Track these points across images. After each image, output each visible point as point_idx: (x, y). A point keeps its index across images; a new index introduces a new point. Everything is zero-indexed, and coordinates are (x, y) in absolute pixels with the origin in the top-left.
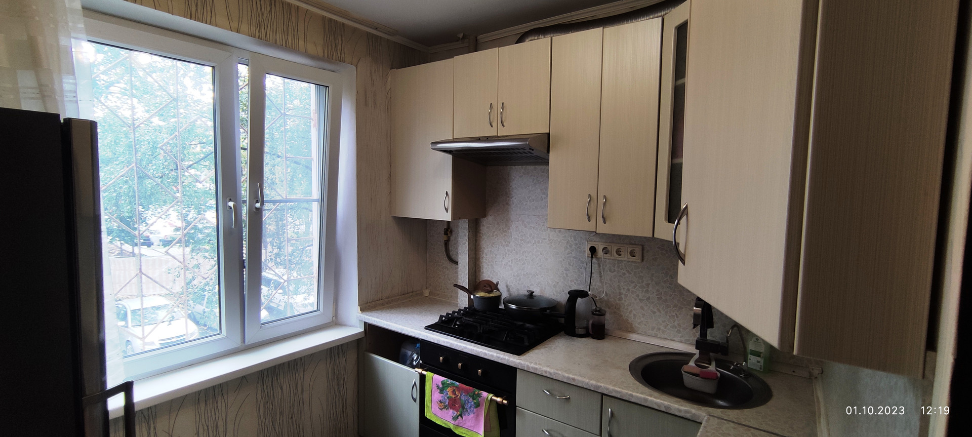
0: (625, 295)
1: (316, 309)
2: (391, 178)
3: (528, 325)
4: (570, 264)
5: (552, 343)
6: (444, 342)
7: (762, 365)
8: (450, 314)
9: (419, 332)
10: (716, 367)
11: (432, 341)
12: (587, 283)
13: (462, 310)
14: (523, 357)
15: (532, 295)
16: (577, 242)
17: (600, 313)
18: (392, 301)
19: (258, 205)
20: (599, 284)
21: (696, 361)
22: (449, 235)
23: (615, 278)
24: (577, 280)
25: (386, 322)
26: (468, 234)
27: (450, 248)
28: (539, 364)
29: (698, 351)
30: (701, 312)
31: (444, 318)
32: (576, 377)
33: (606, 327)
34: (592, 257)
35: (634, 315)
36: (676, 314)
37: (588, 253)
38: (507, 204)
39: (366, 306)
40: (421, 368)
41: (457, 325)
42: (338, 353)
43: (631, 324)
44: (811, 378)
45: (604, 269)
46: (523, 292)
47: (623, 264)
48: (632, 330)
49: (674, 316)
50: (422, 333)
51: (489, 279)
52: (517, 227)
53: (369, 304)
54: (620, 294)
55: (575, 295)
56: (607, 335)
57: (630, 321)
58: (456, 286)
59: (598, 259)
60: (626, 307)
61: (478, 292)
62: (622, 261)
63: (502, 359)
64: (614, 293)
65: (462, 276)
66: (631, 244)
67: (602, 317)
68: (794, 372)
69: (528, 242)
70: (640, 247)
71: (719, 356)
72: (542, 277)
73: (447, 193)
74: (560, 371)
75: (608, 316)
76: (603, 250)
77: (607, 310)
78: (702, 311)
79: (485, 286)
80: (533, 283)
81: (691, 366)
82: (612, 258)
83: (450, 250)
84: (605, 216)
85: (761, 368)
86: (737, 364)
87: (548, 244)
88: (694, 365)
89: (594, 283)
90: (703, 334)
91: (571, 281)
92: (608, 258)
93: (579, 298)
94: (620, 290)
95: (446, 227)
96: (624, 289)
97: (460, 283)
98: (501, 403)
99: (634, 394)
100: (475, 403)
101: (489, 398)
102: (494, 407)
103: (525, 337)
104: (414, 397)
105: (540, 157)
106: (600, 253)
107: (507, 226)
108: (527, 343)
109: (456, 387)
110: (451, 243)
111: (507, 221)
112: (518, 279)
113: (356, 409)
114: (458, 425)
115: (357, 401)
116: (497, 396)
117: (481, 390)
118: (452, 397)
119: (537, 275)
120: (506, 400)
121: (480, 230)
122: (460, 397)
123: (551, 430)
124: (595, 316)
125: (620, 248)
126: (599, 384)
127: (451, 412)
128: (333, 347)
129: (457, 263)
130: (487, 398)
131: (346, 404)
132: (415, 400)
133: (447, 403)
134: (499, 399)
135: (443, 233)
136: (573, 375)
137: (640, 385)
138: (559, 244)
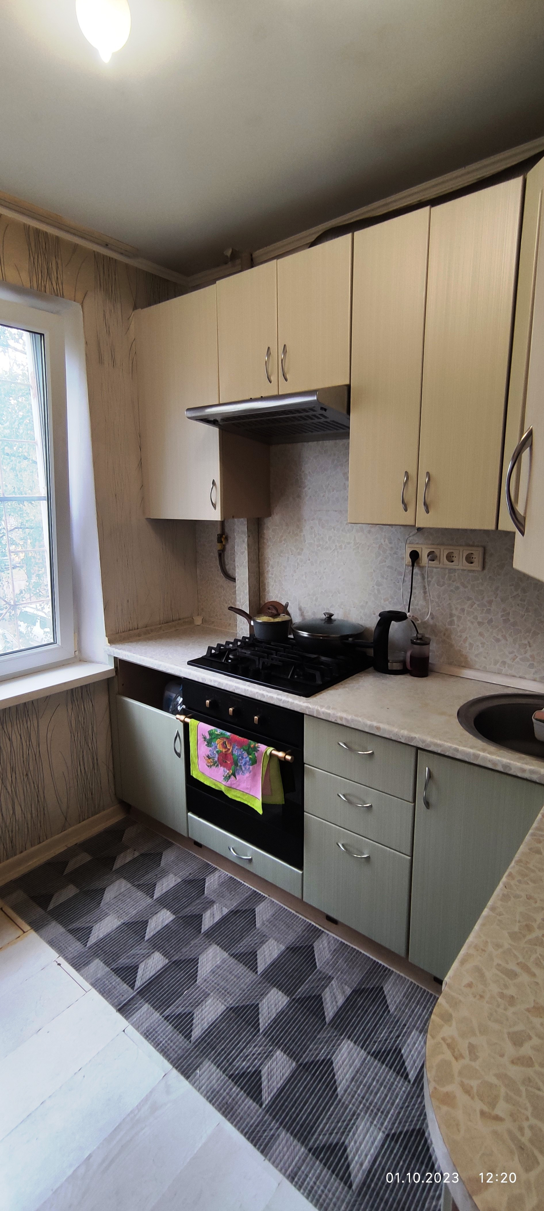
0: (458, 617)
1: (52, 641)
2: (140, 467)
3: (323, 658)
4: (383, 577)
5: (354, 682)
6: (211, 681)
8: (222, 645)
9: (179, 668)
11: (196, 679)
12: (406, 603)
13: (239, 640)
14: (312, 699)
15: (331, 620)
16: (391, 546)
17: (423, 641)
18: (152, 630)
20: (422, 602)
22: (224, 543)
23: (444, 595)
24: (392, 598)
25: (139, 657)
26: (246, 540)
27: (226, 560)
28: (333, 709)
31: (213, 651)
32: (382, 726)
33: (430, 661)
34: (413, 566)
35: (471, 644)
36: (528, 642)
37: (408, 560)
38: (299, 496)
39: (113, 640)
40: (186, 715)
41: (230, 659)
42: (82, 697)
43: (466, 658)
45: (429, 582)
46: (320, 615)
47: (456, 574)
48: (466, 665)
49: (525, 645)
50: (183, 669)
51: (277, 600)
52: (312, 528)
53: (119, 635)
54: (451, 615)
55: (387, 618)
56: (431, 671)
57: (463, 652)
58: (233, 609)
59: (422, 568)
60: (459, 634)
61: (259, 617)
62: (455, 569)
63: (284, 702)
64: (442, 614)
65: (241, 597)
66: (468, 545)
67: (425, 647)
69: (327, 549)
70: (480, 550)
72: (346, 595)
73: (213, 482)
74: (360, 717)
75: (432, 646)
76: (428, 556)
77: (433, 637)
79: (269, 609)
80: (332, 605)
82: (441, 565)
83: (226, 563)
84: (427, 504)
87: (354, 550)
89: (416, 602)
91: (385, 600)
92: (434, 566)
93: (393, 622)
94: (451, 610)
95: (219, 532)
96: (456, 609)
97: (239, 606)
98: (283, 759)
99: (461, 748)
100: (250, 759)
101: (268, 753)
102: (275, 765)
103: (318, 674)
104: (178, 751)
105: (337, 423)
106: (424, 558)
107: (298, 527)
108: (319, 682)
109: (227, 738)
110: (227, 553)
111: (299, 520)
112: (314, 598)
113: (111, 767)
114: (230, 787)
115: (111, 756)
116: (279, 750)
117: (258, 742)
118: (222, 752)
119: (339, 593)
120: (289, 755)
121: (264, 534)
122: (232, 751)
123: (349, 795)
124: (415, 646)
125: (452, 551)
126: (413, 735)
127: (221, 771)
128: (76, 688)
129: (235, 579)
130: (266, 752)
131: (97, 759)
132: (179, 755)
133: (216, 759)
134: (281, 754)
135: (215, 539)
136: (379, 722)
137: (471, 736)
138: (368, 549)
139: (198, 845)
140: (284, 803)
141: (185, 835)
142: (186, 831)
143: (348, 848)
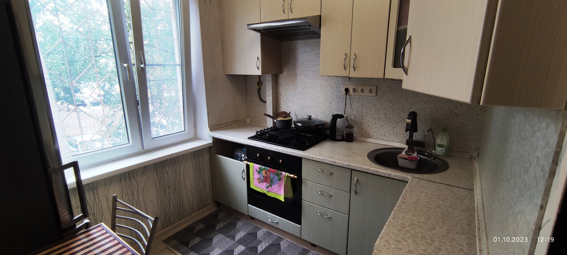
0: (365, 116)
1: (184, 130)
2: (224, 50)
3: (309, 135)
4: (333, 99)
5: (322, 144)
6: (260, 145)
7: (444, 152)
8: (262, 130)
9: (244, 140)
10: (417, 154)
11: (252, 145)
12: (343, 111)
13: (269, 128)
14: (305, 152)
15: (311, 118)
16: (337, 86)
17: (350, 127)
18: (228, 125)
19: (142, 66)
20: (350, 110)
21: (406, 152)
22: (260, 86)
23: (359, 107)
24: (337, 109)
25: (225, 136)
26: (271, 84)
27: (261, 94)
28: (315, 155)
29: (408, 146)
30: (410, 122)
31: (259, 133)
32: (337, 161)
33: (354, 136)
34: (346, 94)
35: (371, 128)
36: (395, 126)
37: (344, 92)
38: (295, 64)
39: (213, 128)
40: (247, 161)
41: (267, 136)
42: (198, 155)
43: (369, 133)
44: (471, 158)
45: (353, 101)
46: (305, 117)
47: (365, 98)
48: (369, 137)
49: (394, 127)
50: (246, 141)
51: (285, 111)
52: (301, 78)
53: (214, 127)
54: (363, 116)
55: (335, 117)
56: (354, 140)
57: (368, 131)
58: (266, 115)
59: (350, 95)
60: (366, 123)
61: (278, 118)
62: (364, 96)
63: (293, 153)
64: (359, 115)
65: (269, 109)
66: (370, 85)
67: (352, 129)
68: (462, 155)
69: (308, 88)
70: (375, 87)
71: (419, 148)
72: (316, 108)
73: (258, 58)
74: (327, 158)
75: (355, 129)
76: (353, 90)
77: (355, 125)
78: (412, 121)
79: (283, 114)
80: (311, 112)
81: (403, 155)
82: (358, 94)
83: (261, 95)
84: (355, 67)
85: (443, 154)
86: (429, 152)
87: (320, 88)
88: (405, 154)
89: (347, 111)
90: (411, 136)
91: (333, 109)
92: (356, 94)
93: (338, 119)
94: (363, 113)
95: (258, 81)
96: (365, 113)
97: (268, 113)
98: (293, 178)
99: (370, 168)
100: (278, 178)
101: (287, 175)
102: (289, 180)
103: (307, 141)
104: (244, 177)
105: (315, 32)
106: (351, 91)
107: (295, 78)
108: (308, 144)
109: (267, 170)
110: (262, 90)
111: (295, 75)
112: (302, 110)
113: (211, 187)
114: (269, 191)
115: (211, 182)
116: (291, 174)
117: (282, 171)
118: (265, 176)
119: (313, 107)
120: (296, 176)
121: (279, 81)
122: (270, 176)
123: (322, 191)
124: (348, 129)
125: (363, 88)
126: (350, 164)
127: (265, 184)
128: (196, 151)
129: (266, 102)
130: (285, 175)
131: (205, 183)
132: (244, 179)
133: (262, 179)
134: (292, 176)
135: (256, 84)
136: (335, 160)
137: (374, 164)
138: (326, 88)
139: (253, 218)
140: (293, 197)
141: (247, 214)
142: (247, 212)
143: (321, 214)
